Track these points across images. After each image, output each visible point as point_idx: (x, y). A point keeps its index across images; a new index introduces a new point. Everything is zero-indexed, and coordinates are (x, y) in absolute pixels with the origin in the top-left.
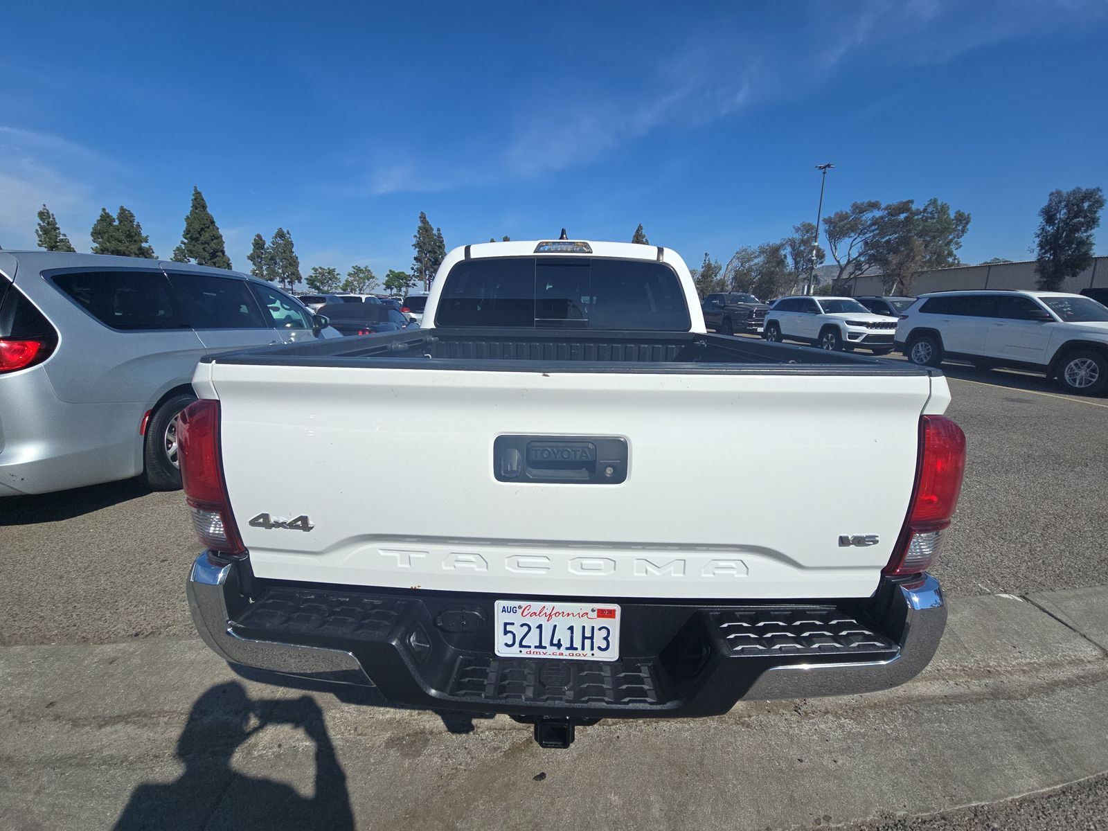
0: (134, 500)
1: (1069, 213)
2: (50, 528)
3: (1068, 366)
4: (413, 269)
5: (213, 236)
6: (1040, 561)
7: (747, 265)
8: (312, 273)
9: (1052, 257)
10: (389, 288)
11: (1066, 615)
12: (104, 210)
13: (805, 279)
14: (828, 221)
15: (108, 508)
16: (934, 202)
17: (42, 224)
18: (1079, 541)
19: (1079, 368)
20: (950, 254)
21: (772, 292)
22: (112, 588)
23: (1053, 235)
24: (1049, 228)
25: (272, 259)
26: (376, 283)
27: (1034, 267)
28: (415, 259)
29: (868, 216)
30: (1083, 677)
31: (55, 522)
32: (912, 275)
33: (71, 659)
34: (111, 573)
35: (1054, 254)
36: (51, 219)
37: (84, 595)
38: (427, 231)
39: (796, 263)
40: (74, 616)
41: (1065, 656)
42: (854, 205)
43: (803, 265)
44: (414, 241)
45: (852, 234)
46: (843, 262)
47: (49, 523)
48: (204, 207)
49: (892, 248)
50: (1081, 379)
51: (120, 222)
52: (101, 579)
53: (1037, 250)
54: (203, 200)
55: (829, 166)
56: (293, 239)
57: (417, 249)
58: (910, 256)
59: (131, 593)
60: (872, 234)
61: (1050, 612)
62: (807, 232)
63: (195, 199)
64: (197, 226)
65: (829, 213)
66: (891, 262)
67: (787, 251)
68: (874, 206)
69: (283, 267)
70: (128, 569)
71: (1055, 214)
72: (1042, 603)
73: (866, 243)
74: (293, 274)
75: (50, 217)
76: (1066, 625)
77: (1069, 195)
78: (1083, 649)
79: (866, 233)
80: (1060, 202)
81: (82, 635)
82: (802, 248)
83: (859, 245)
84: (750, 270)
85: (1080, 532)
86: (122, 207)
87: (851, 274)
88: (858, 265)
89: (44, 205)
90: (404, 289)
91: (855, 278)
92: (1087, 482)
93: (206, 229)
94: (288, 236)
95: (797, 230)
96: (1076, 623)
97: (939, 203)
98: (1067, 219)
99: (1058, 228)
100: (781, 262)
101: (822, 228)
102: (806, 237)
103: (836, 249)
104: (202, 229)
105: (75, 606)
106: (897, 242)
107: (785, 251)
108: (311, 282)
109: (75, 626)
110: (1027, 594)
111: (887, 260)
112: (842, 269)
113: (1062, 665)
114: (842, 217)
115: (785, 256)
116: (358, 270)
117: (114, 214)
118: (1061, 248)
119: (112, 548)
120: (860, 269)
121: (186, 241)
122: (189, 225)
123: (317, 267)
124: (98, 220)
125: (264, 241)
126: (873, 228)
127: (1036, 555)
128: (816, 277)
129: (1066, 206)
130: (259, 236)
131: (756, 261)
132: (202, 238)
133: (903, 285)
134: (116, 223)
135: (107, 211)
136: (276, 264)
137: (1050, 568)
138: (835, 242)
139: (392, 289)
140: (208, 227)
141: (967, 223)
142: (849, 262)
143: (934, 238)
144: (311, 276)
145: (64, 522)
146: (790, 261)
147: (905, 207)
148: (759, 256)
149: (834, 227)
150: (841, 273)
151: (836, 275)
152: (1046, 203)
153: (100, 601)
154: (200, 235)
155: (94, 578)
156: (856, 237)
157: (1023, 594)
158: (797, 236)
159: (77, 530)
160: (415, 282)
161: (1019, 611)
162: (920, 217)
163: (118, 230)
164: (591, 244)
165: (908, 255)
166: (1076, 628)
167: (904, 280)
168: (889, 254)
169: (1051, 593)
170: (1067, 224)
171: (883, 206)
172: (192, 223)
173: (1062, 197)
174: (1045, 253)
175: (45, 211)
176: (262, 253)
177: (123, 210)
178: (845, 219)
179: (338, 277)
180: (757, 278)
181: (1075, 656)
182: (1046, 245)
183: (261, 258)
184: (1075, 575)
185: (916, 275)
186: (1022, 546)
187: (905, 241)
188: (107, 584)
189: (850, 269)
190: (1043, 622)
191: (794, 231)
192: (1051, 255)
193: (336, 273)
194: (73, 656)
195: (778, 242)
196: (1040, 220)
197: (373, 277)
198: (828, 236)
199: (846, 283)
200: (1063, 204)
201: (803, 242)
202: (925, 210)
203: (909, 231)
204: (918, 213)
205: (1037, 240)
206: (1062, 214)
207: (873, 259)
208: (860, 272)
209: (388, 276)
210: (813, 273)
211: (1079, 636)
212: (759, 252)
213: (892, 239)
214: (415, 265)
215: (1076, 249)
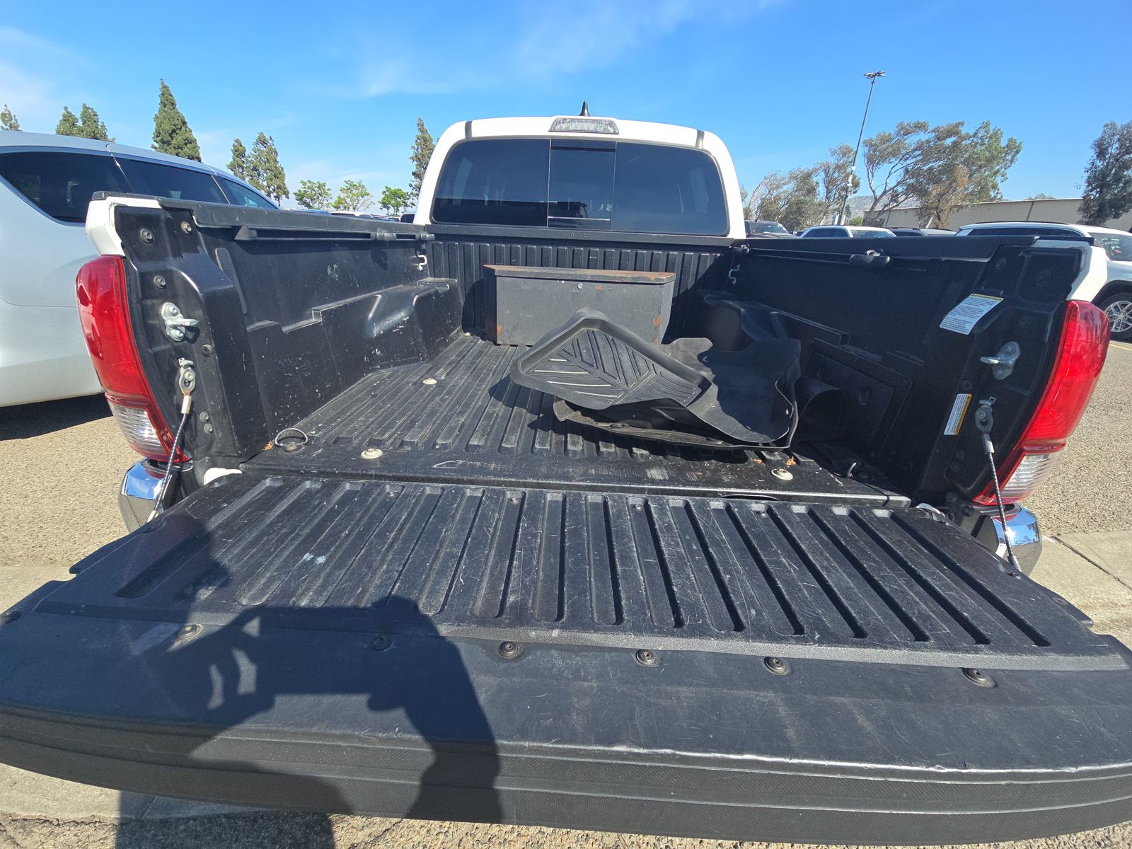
0: (106, 419)
1: (1121, 148)
2: (14, 446)
3: (1108, 308)
4: (411, 186)
5: (187, 139)
6: (1073, 503)
7: (775, 193)
8: (300, 187)
9: (1098, 195)
10: (385, 207)
11: (1100, 557)
12: (66, 108)
13: (835, 210)
14: (870, 144)
15: (77, 426)
16: (985, 126)
17: (5, 127)
18: (1113, 484)
19: (1119, 310)
20: (994, 187)
21: (798, 224)
22: (82, 508)
23: (1102, 171)
24: (1099, 163)
25: (255, 169)
26: (371, 200)
27: (1078, 205)
28: (414, 174)
29: (912, 140)
30: (1117, 621)
31: (21, 440)
32: (951, 209)
33: (37, 581)
34: (81, 493)
35: (1101, 192)
36: (13, 121)
37: (51, 515)
38: (425, 141)
39: (828, 192)
40: (41, 537)
41: (1098, 598)
42: (901, 124)
43: (835, 194)
44: (412, 153)
45: (893, 160)
46: (878, 194)
47: (14, 441)
48: (173, 104)
49: (934, 178)
50: (1119, 323)
51: (84, 123)
52: (70, 500)
53: (1084, 186)
54: (171, 95)
55: (879, 74)
56: (277, 146)
57: (415, 163)
58: (951, 187)
59: (103, 514)
60: (914, 160)
61: (1083, 553)
62: (844, 156)
63: (163, 95)
64: (168, 127)
65: (871, 134)
66: (931, 193)
67: (819, 178)
68: (920, 127)
69: (267, 179)
70: (99, 489)
71: (1107, 148)
72: (1074, 545)
73: (907, 171)
74: (279, 187)
75: (12, 119)
76: (1100, 568)
77: (1123, 128)
78: (1116, 592)
79: (908, 158)
80: (1113, 135)
81: (49, 557)
82: (836, 175)
83: (898, 173)
84: (777, 199)
85: (1114, 475)
86: (84, 105)
87: (886, 206)
88: (895, 197)
89: (6, 106)
90: (401, 209)
91: (890, 210)
92: (1121, 426)
93: (178, 131)
94: (271, 142)
95: (833, 153)
96: (1109, 566)
97: (992, 127)
98: (1118, 154)
99: (1108, 164)
100: (811, 191)
101: (863, 150)
102: (842, 161)
103: (873, 176)
104: (174, 131)
105: (41, 527)
106: (940, 171)
107: (818, 177)
108: (301, 198)
109: (41, 547)
110: (1058, 535)
111: (926, 191)
112: (877, 200)
113: (1095, 608)
114: (885, 139)
115: (817, 183)
116: (351, 186)
117: (77, 113)
118: (1109, 186)
119: (82, 468)
120: (895, 201)
121: (157, 145)
122: (159, 126)
123: (306, 181)
124: (60, 121)
125: (244, 148)
126: (917, 153)
127: (1068, 497)
128: (848, 208)
129: (1119, 140)
130: (237, 141)
131: (785, 188)
132: (174, 142)
133: (939, 220)
134: (80, 123)
135: (69, 110)
136: (259, 175)
137: (1083, 510)
138: (872, 169)
139: (388, 208)
140: (180, 129)
141: (1017, 152)
142: (885, 192)
143: (981, 167)
144: (300, 191)
145: (29, 440)
146: (821, 190)
147: (953, 131)
148: (789, 182)
149: (874, 151)
150: (875, 204)
151: (868, 208)
152: (1099, 135)
153: (68, 522)
154: (172, 138)
155: (62, 498)
156: (897, 162)
157: (1055, 535)
158: (832, 161)
159: (44, 448)
160: (414, 202)
161: (1050, 552)
162: (969, 142)
163: (82, 131)
164: (618, 122)
165: (950, 186)
166: (1110, 571)
167: (941, 214)
168: (929, 184)
169: (1084, 535)
170: (1117, 160)
171: (930, 128)
172: (161, 123)
173: (1116, 129)
174: (1091, 191)
175: (7, 112)
176: (243, 162)
177: (86, 108)
178: (888, 141)
179: (329, 192)
180: (784, 208)
181: (1109, 599)
182: (1094, 181)
183: (243, 168)
184: (1109, 518)
185: (955, 209)
186: (1054, 487)
187: (949, 170)
188: (76, 505)
189: (885, 200)
190: (1075, 564)
191: (829, 154)
192: (1097, 193)
193: (326, 188)
194: (40, 579)
195: (811, 168)
196: (1091, 154)
197: (368, 195)
198: (866, 161)
199: (879, 215)
200: (1117, 137)
201: (838, 168)
202: (975, 134)
203: (954, 159)
204: (967, 137)
205: (1086, 175)
206: (1113, 150)
207: (912, 190)
208: (895, 204)
209: (384, 193)
210: (846, 204)
211: (1113, 579)
212: (789, 178)
213: (936, 166)
214: (413, 181)
215: (1123, 188)
